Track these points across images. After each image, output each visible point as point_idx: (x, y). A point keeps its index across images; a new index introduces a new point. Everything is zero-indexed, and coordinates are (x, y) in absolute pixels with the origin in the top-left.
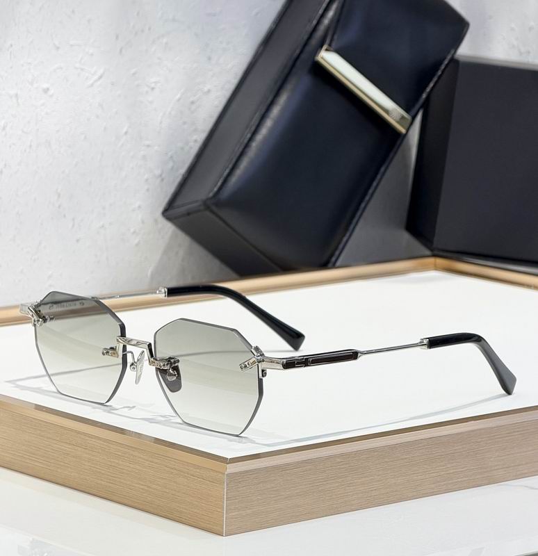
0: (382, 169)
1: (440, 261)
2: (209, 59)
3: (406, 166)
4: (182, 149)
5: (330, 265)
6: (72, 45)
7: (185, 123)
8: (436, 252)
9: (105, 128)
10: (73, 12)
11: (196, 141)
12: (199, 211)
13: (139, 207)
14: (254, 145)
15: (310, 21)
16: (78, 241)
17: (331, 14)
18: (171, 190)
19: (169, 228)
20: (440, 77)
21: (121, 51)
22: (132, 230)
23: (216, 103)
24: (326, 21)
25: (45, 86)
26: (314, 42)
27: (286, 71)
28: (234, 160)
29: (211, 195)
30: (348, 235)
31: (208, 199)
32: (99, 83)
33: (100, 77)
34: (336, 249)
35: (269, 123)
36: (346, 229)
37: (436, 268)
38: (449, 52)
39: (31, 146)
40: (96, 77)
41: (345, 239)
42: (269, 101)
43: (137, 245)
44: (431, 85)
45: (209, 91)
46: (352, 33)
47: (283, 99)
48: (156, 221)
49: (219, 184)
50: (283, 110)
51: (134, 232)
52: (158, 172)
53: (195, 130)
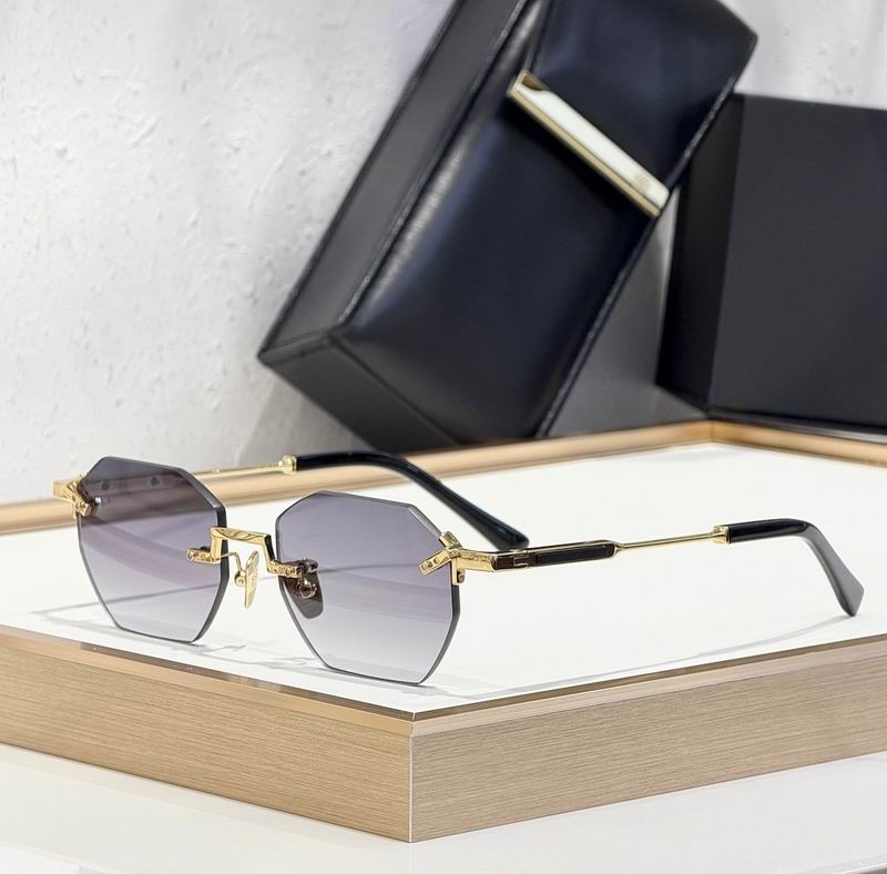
0: (622, 276)
1: (720, 428)
2: (329, 100)
3: (654, 277)
4: (287, 250)
5: (539, 435)
6: (103, 78)
7: (291, 207)
8: (714, 413)
9: (160, 217)
10: (104, 21)
11: (309, 237)
12: (321, 348)
13: (219, 347)
14: (411, 237)
15: (497, 32)
16: (118, 403)
17: (530, 20)
18: (269, 318)
19: (269, 378)
20: (712, 124)
21: (184, 86)
22: (207, 385)
23: (341, 173)
24: (523, 33)
25: (60, 145)
26: (504, 66)
27: (459, 116)
28: (377, 263)
29: (341, 319)
30: (567, 385)
31: (335, 328)
32: (149, 139)
33: (151, 131)
34: (548, 409)
35: (433, 201)
36: (565, 375)
37: (714, 438)
38: (726, 82)
39: (38, 246)
40: (143, 131)
41: (562, 392)
42: (430, 167)
43: (216, 410)
44: (698, 136)
45: (329, 154)
46: (566, 53)
47: (455, 161)
48: (246, 371)
49: (354, 301)
50: (457, 179)
51: (211, 389)
52: (248, 289)
53: (309, 220)
